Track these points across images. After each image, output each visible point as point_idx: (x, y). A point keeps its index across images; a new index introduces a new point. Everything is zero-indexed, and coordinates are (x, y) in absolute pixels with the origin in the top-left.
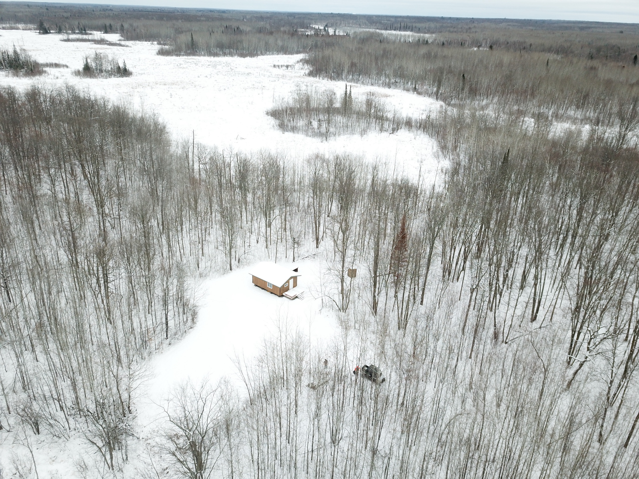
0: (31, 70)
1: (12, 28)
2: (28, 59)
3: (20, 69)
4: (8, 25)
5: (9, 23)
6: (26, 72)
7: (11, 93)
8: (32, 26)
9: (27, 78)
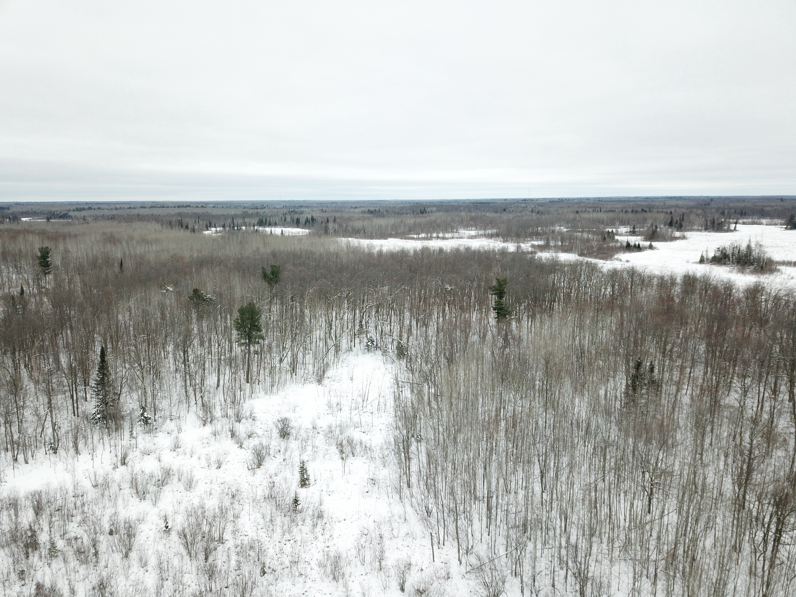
0: (762, 267)
1: (753, 223)
2: (762, 255)
3: (749, 266)
4: (750, 220)
5: (752, 218)
6: (755, 269)
7: (729, 287)
8: (779, 221)
9: (754, 276)
